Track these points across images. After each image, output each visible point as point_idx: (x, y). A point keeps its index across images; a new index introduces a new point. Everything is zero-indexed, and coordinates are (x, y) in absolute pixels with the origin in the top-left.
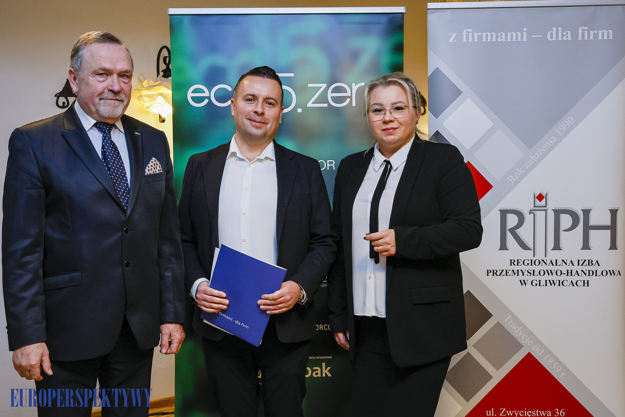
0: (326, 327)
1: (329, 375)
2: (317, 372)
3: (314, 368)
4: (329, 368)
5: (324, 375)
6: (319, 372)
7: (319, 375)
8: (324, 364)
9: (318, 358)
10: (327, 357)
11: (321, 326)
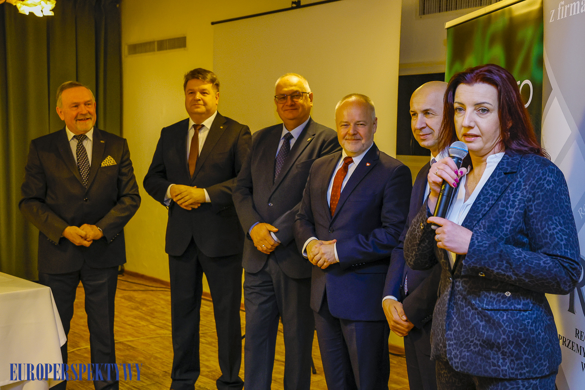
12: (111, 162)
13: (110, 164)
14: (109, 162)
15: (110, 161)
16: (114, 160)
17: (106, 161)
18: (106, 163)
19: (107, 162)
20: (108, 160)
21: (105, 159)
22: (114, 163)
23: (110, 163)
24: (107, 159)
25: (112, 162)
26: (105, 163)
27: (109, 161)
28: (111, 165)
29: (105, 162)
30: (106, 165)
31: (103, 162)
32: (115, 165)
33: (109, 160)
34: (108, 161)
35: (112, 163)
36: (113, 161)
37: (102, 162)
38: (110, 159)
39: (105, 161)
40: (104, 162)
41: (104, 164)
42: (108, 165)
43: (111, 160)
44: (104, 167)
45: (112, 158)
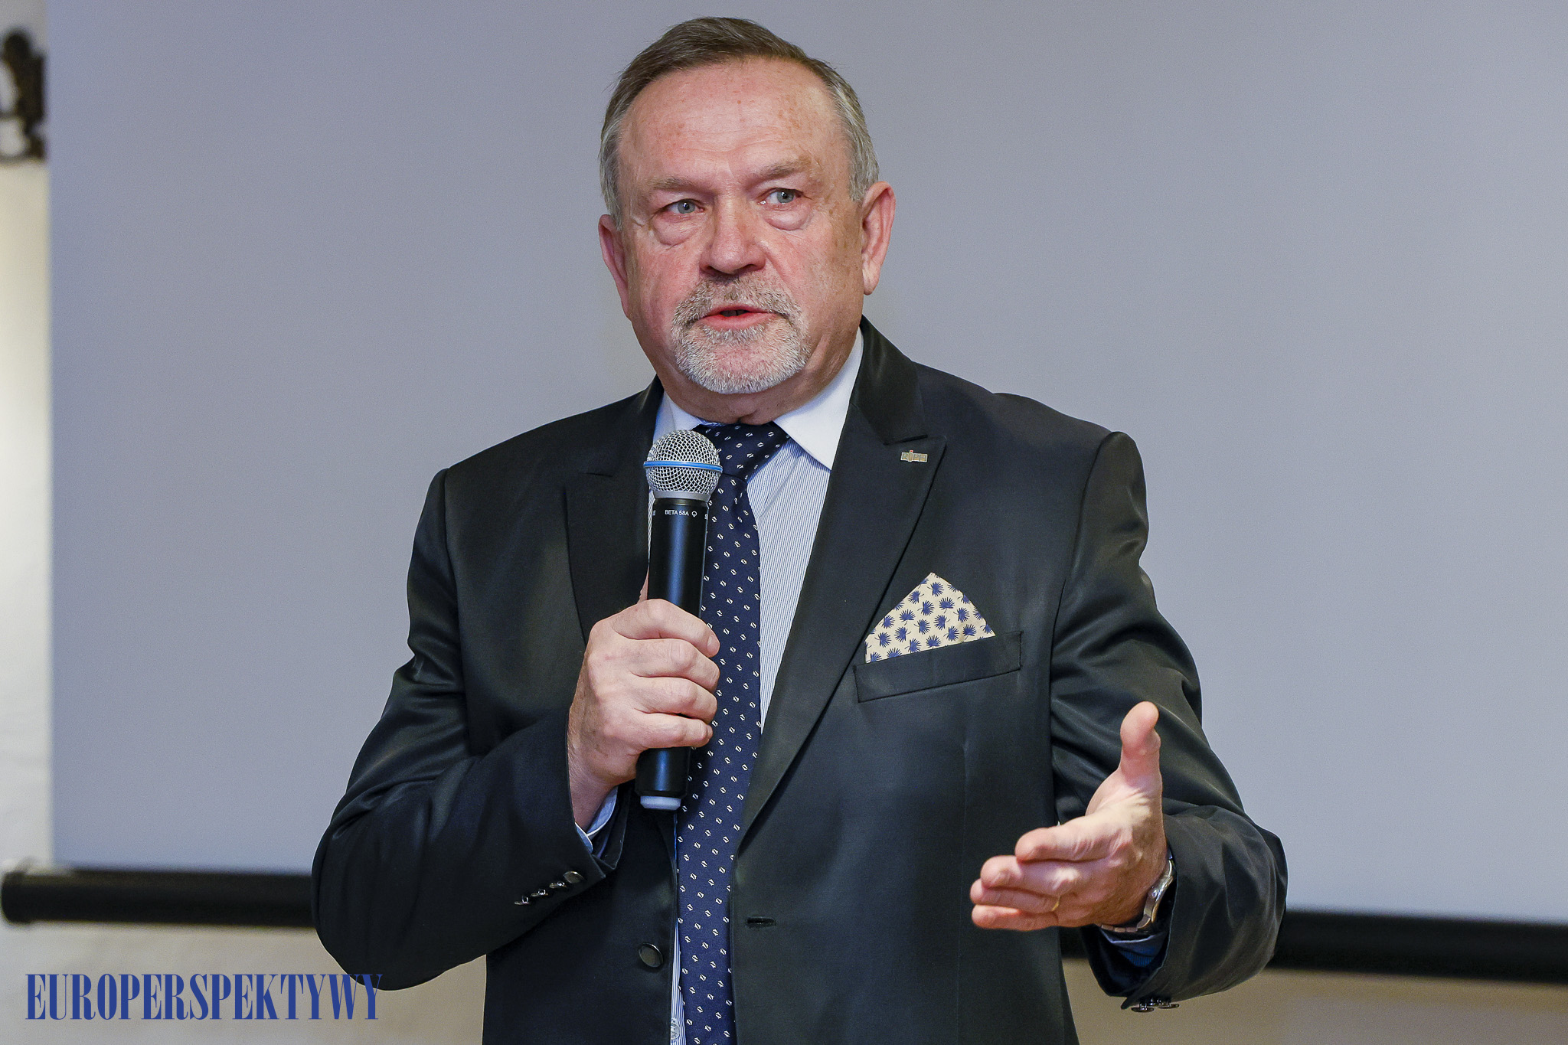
12: (941, 622)
13: (932, 642)
14: (923, 626)
15: (938, 611)
16: (970, 608)
17: (907, 616)
18: (902, 634)
19: (912, 627)
20: (916, 608)
21: (895, 603)
22: (968, 631)
23: (934, 631)
24: (917, 598)
25: (952, 620)
26: (891, 632)
27: (931, 619)
28: (945, 642)
29: (898, 624)
30: (904, 649)
31: (879, 629)
32: (981, 641)
33: (929, 610)
34: (919, 616)
35: (952, 634)
36: (962, 615)
38: (935, 601)
39: (894, 614)
40: (887, 624)
41: (884, 640)
42: (914, 644)
43: (946, 604)
44: (878, 665)
45: (956, 597)
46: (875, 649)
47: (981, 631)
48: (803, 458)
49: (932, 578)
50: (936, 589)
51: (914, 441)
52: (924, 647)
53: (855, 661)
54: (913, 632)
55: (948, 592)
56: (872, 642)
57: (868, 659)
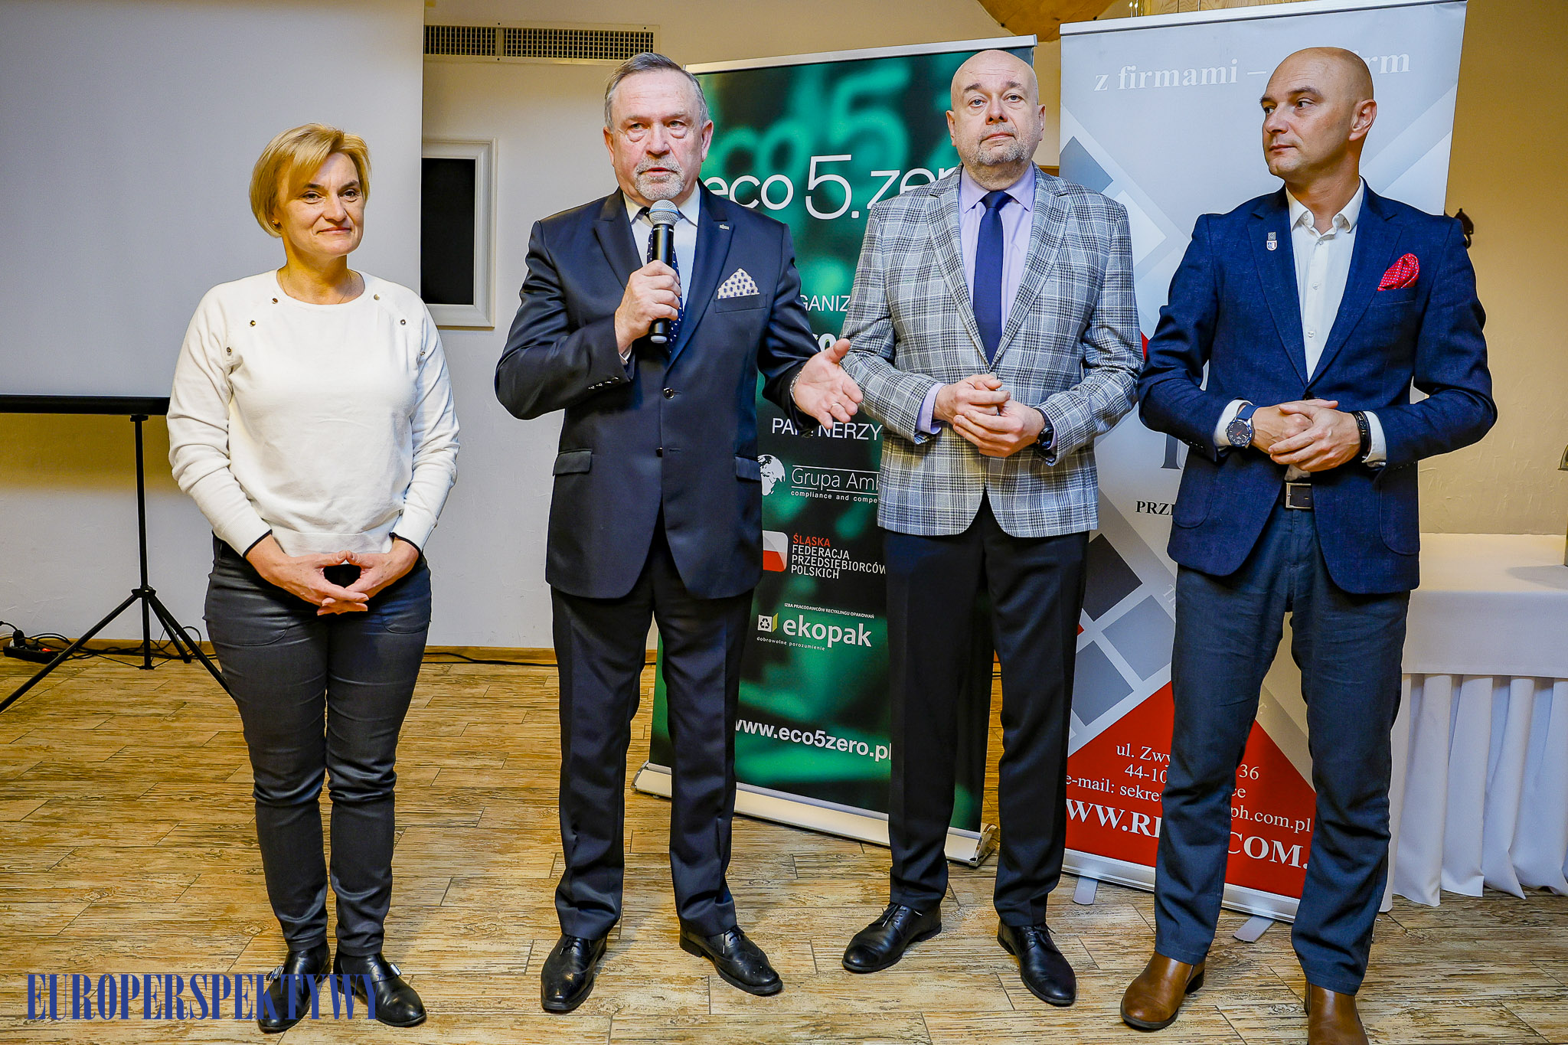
0: (870, 568)
1: (868, 644)
2: (850, 636)
3: (846, 630)
4: (868, 633)
5: (860, 643)
6: (853, 636)
7: (853, 642)
8: (861, 626)
9: (854, 614)
10: (866, 616)
11: (862, 565)
12: (744, 287)
13: (741, 294)
14: (738, 287)
15: (743, 283)
16: (753, 283)
17: (733, 283)
18: (731, 289)
20: (736, 281)
21: (728, 278)
22: (753, 291)
23: (741, 290)
24: (736, 276)
25: (748, 287)
26: (728, 288)
27: (741, 285)
28: (745, 294)
29: (730, 285)
30: (731, 295)
31: (723, 286)
33: (740, 282)
34: (737, 284)
35: (748, 292)
36: (751, 284)
37: (717, 286)
39: (728, 282)
40: (726, 285)
41: (725, 290)
42: (735, 294)
44: (722, 299)
45: (749, 278)
46: (722, 293)
47: (756, 293)
48: (683, 219)
49: (740, 270)
50: (742, 274)
51: (724, 221)
52: (738, 295)
53: (713, 298)
54: (735, 289)
55: (746, 276)
56: (721, 291)
57: (719, 297)
